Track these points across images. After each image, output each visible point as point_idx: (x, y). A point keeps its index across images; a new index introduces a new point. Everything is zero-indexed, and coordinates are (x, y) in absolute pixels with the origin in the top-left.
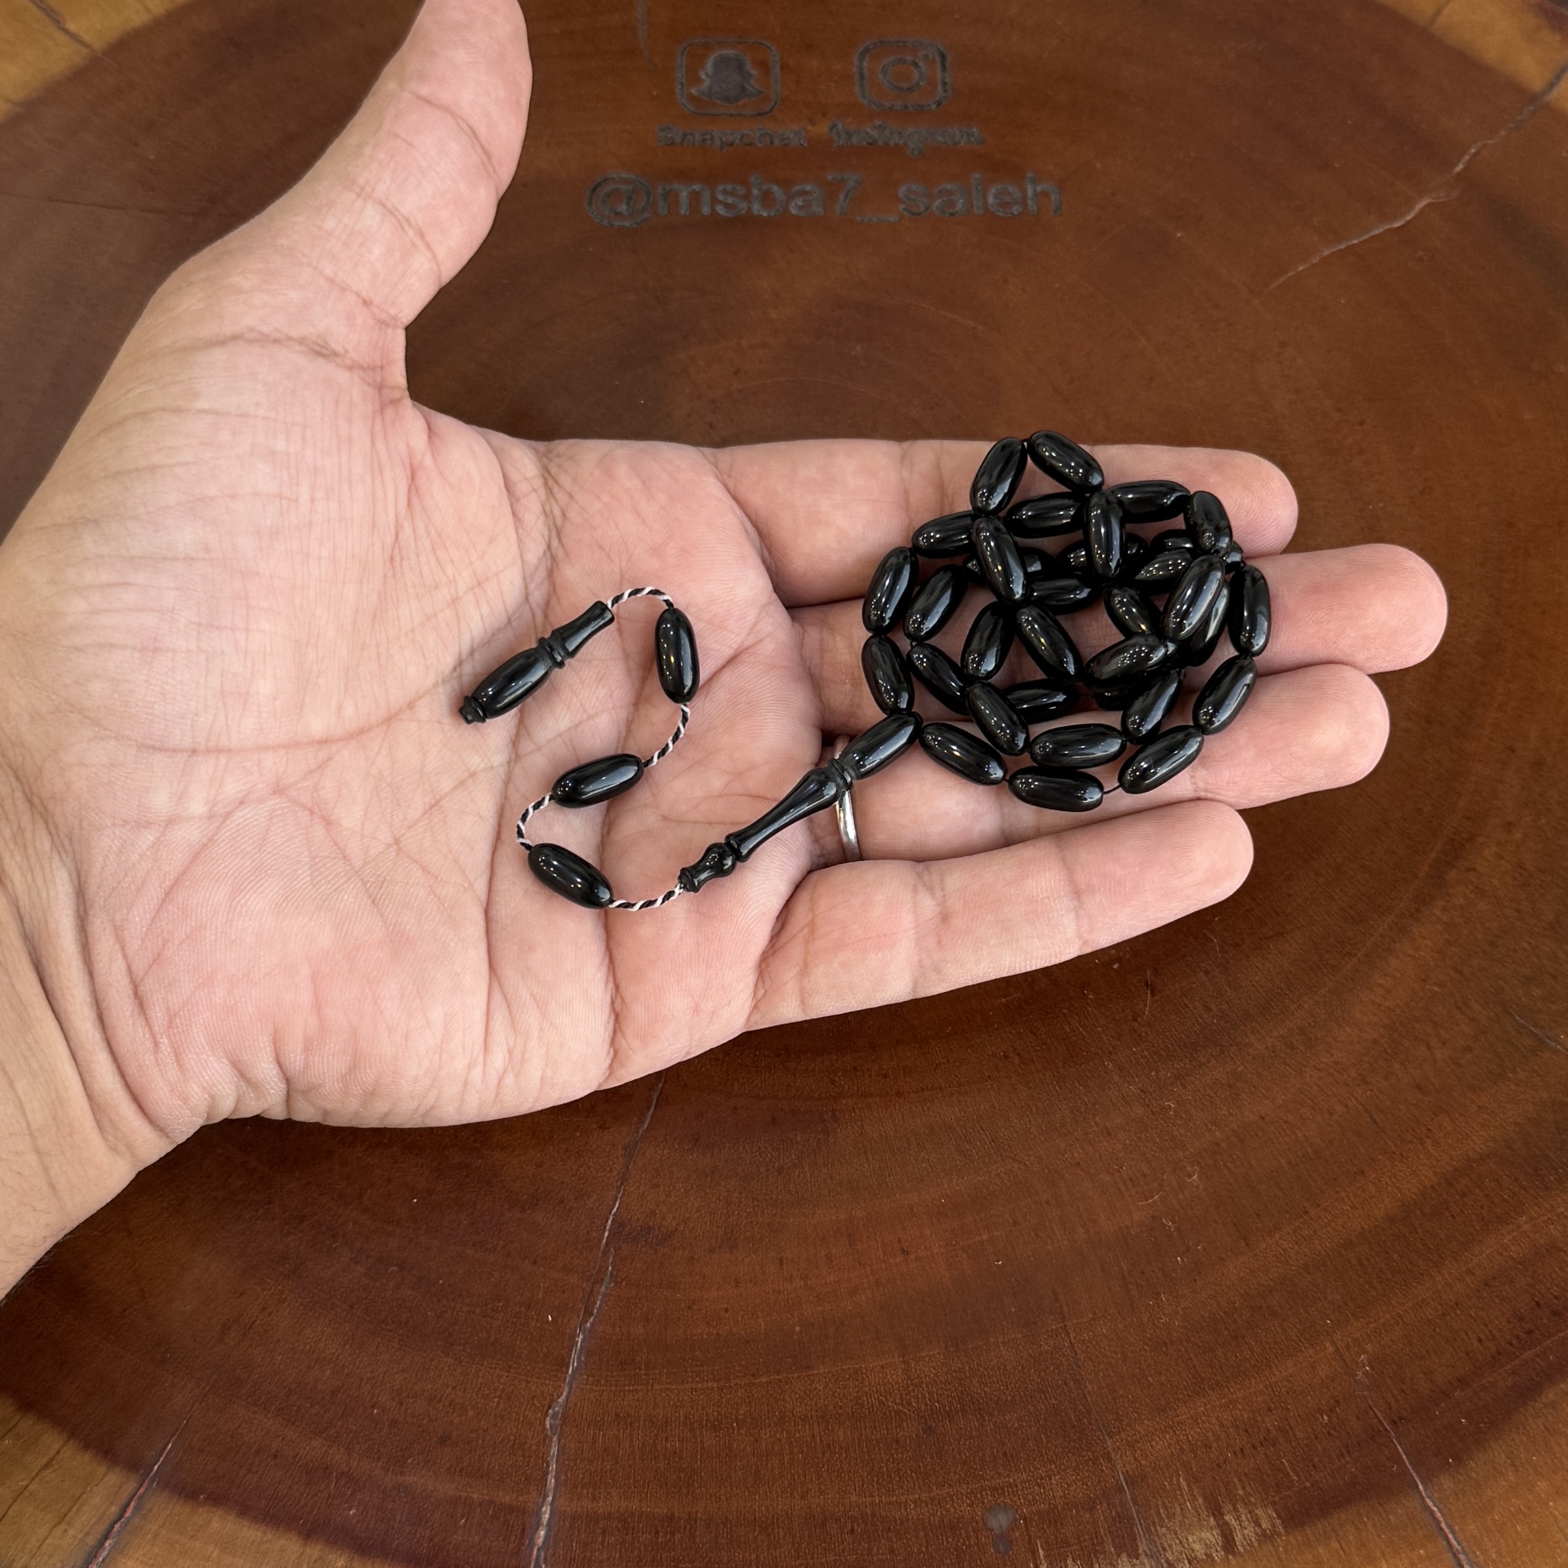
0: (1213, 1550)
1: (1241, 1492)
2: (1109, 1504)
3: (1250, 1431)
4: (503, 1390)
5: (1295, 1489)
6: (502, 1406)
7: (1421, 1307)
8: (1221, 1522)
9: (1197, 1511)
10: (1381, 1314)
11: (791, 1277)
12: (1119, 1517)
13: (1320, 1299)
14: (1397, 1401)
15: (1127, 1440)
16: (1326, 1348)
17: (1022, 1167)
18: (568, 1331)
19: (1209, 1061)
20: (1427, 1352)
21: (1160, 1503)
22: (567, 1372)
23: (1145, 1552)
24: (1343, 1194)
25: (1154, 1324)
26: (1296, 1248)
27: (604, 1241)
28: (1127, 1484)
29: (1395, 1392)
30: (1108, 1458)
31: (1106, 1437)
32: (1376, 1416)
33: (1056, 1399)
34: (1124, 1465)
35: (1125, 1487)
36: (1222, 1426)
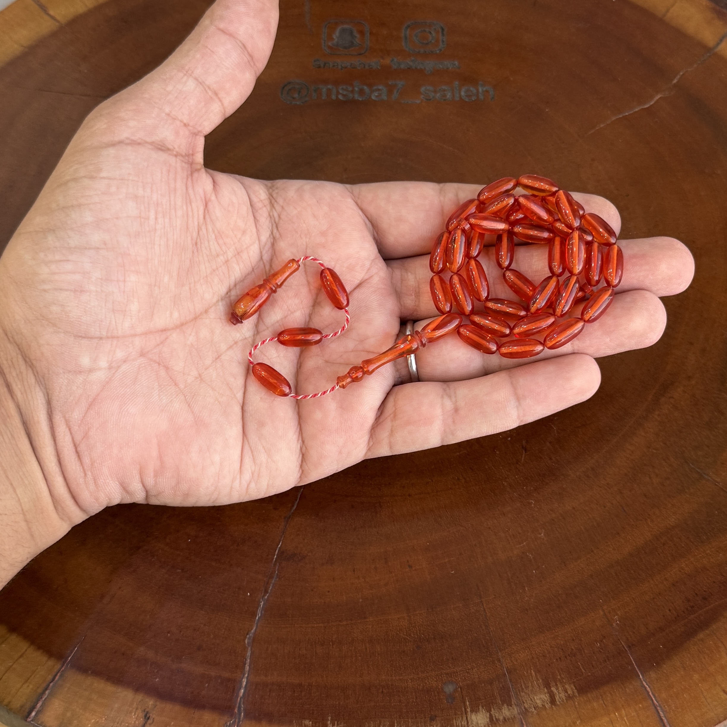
0: (546, 703)
1: (559, 677)
2: (499, 681)
3: (564, 650)
4: (227, 626)
5: (584, 676)
6: (226, 633)
7: (643, 595)
8: (549, 691)
9: (539, 686)
10: (625, 598)
11: (358, 577)
12: (504, 687)
13: (597, 590)
14: (631, 637)
15: (508, 653)
16: (599, 613)
17: (465, 529)
18: (257, 600)
19: (550, 482)
20: (646, 615)
21: (522, 681)
22: (256, 618)
23: (515, 703)
25: (522, 600)
26: (587, 567)
27: (274, 560)
28: (507, 672)
29: (631, 633)
30: (499, 661)
31: (499, 651)
32: (621, 643)
33: (476, 634)
34: (507, 664)
35: (507, 674)
36: (551, 647)
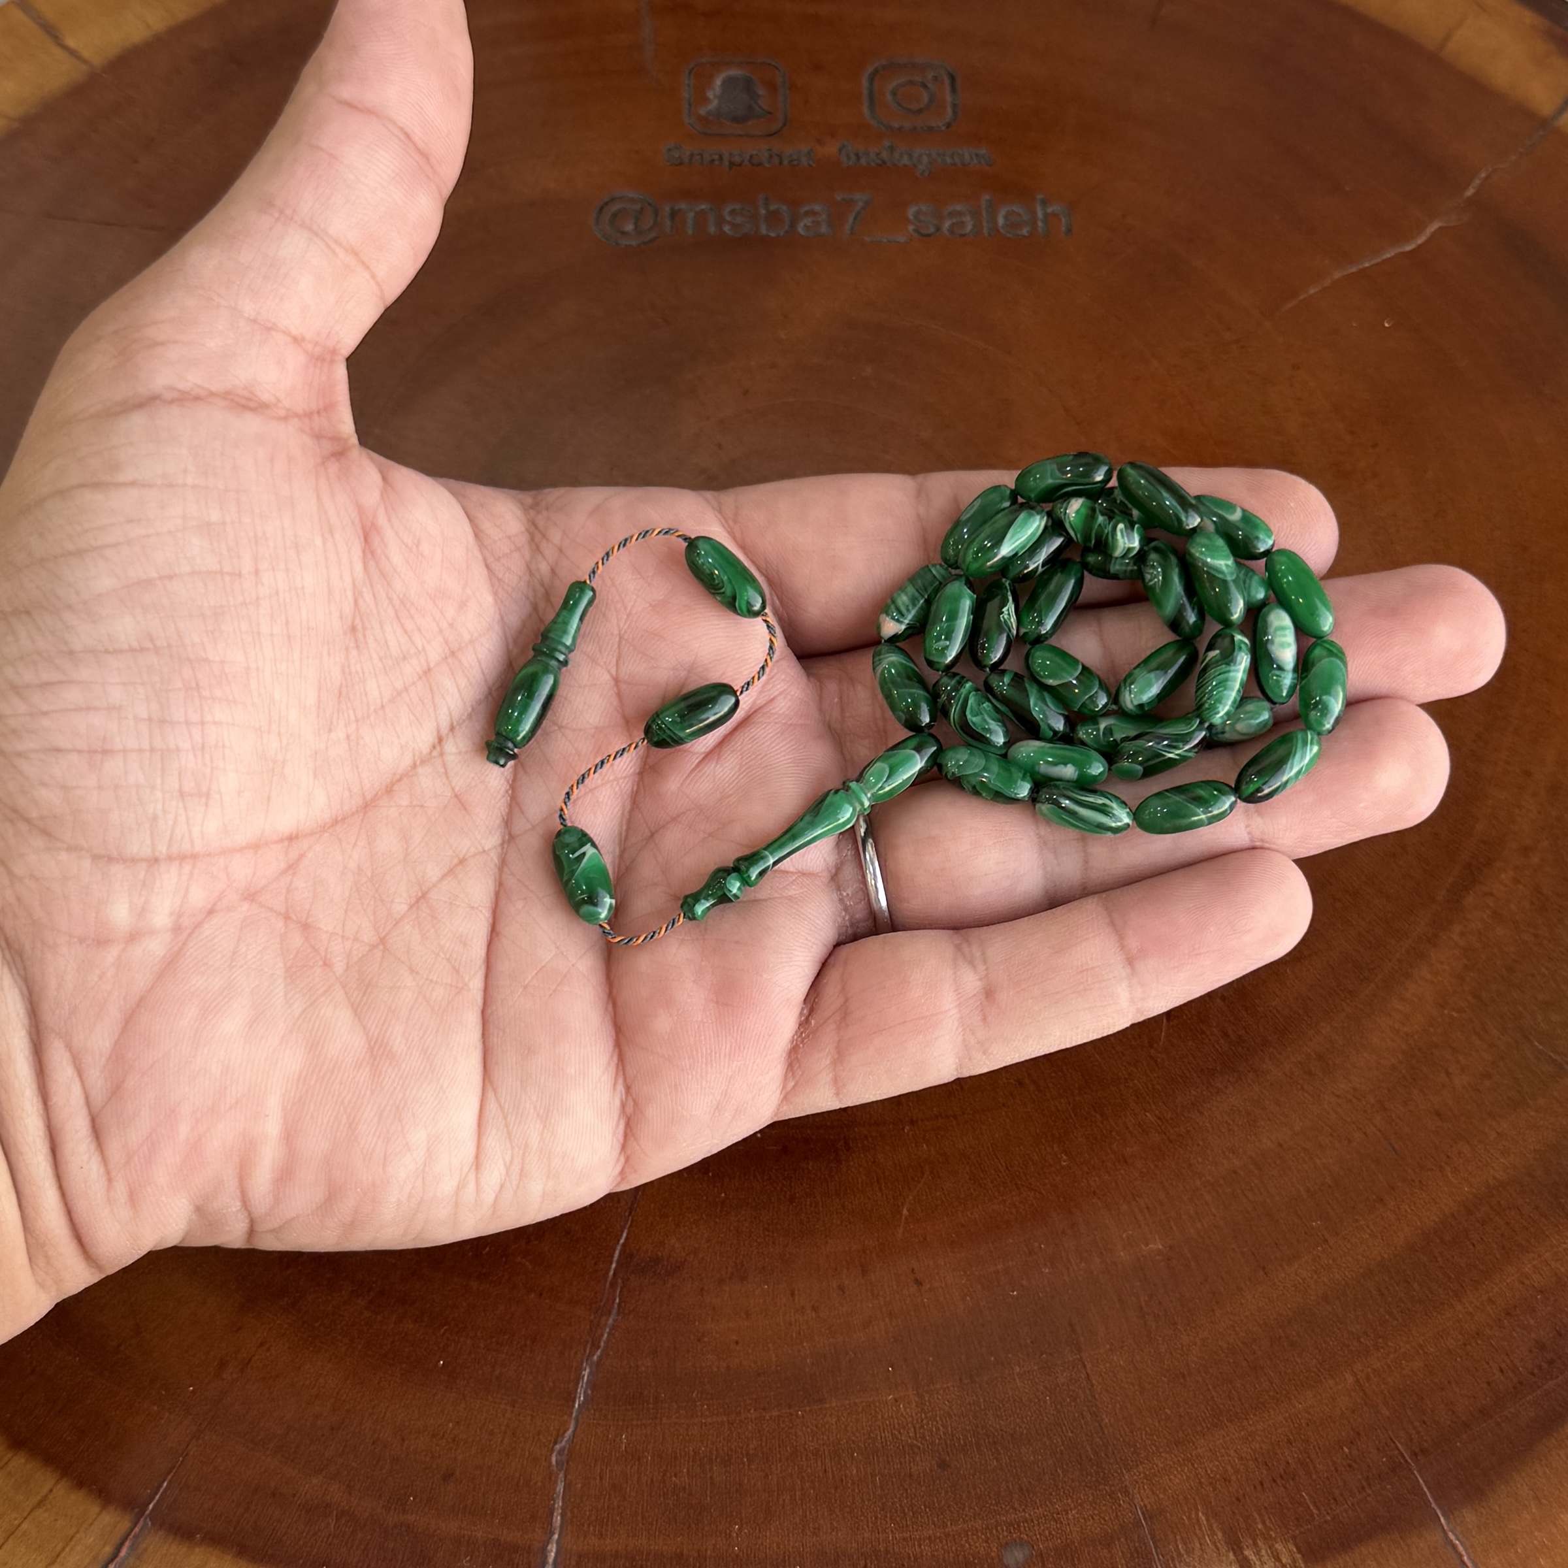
1: (1260, 1526)
2: (1126, 1540)
3: (1270, 1465)
4: (508, 1426)
5: (1316, 1523)
6: (506, 1441)
7: (1441, 1336)
8: (1240, 1558)
9: (1216, 1546)
10: (1402, 1344)
11: (803, 1308)
12: (1138, 1553)
13: (1339, 1329)
14: (1418, 1433)
15: (1145, 1473)
16: (1345, 1379)
17: (1037, 1194)
18: (575, 1364)
19: (1226, 1088)
20: (1449, 1382)
21: (1178, 1537)
22: (573, 1406)
24: (1362, 1222)
25: (1171, 1354)
26: (1316, 1277)
27: (612, 1272)
28: (1145, 1518)
29: (1417, 1424)
30: (1125, 1492)
31: (1124, 1472)
32: (1397, 1448)
33: (1072, 1432)
34: (1142, 1500)
35: (1143, 1522)
36: (1241, 1458)
